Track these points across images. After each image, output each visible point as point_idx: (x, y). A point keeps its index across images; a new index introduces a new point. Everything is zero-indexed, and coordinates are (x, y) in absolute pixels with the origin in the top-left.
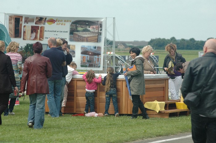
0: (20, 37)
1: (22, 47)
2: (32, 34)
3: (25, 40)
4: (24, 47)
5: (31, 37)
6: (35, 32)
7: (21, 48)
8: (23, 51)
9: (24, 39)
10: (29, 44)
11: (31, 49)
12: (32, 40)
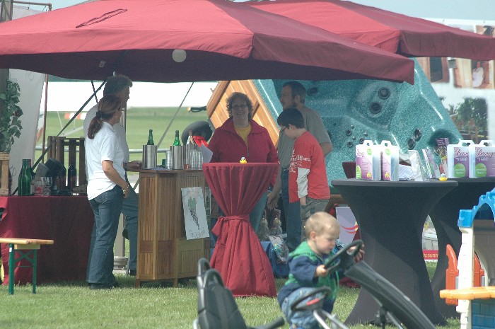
0: (447, 80)
1: (452, 108)
2: (474, 73)
3: (460, 87)
4: (457, 107)
5: (473, 79)
6: (481, 66)
7: (449, 108)
8: (457, 117)
9: (456, 85)
10: (471, 99)
11: (476, 112)
12: (475, 88)
